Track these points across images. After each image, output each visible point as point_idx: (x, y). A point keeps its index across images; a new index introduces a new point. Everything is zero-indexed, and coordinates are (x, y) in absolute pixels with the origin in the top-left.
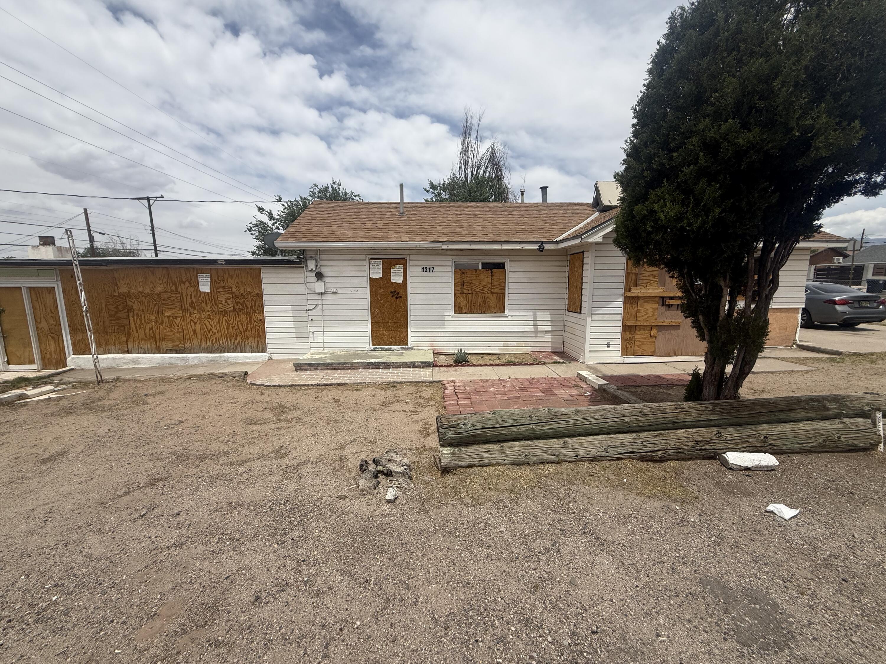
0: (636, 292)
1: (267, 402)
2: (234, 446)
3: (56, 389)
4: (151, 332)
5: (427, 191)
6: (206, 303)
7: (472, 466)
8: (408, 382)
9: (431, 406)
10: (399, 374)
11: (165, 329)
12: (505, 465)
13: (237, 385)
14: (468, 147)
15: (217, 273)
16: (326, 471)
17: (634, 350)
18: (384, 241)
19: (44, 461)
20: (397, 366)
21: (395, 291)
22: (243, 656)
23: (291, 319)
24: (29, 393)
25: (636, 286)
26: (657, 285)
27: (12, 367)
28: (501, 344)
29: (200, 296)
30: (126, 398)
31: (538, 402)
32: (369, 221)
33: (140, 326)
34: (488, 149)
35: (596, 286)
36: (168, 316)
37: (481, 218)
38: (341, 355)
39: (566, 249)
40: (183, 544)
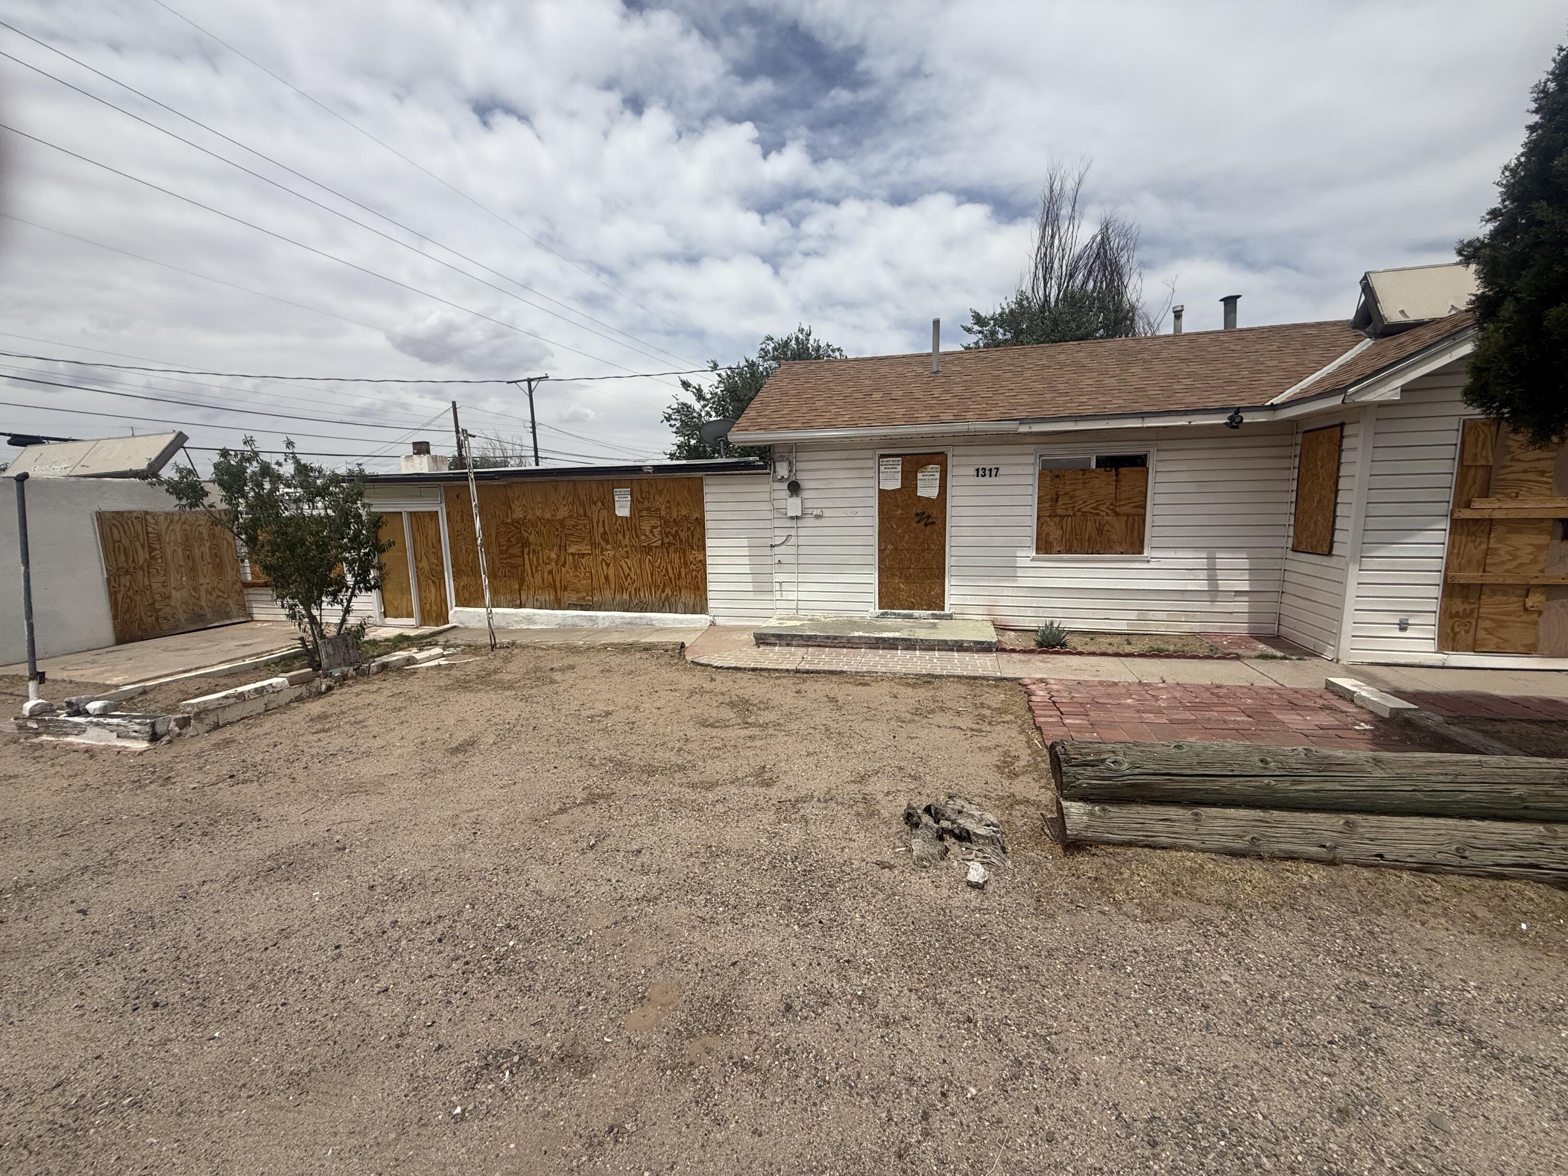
0: (1484, 508)
1: (723, 694)
2: (690, 758)
3: (445, 653)
4: (550, 576)
5: (969, 330)
6: (624, 535)
7: (1130, 844)
8: (954, 676)
9: (1007, 722)
10: (935, 660)
11: (568, 572)
12: (1204, 851)
13: (672, 662)
14: (1053, 237)
15: (640, 486)
16: (845, 817)
17: (1475, 640)
18: (907, 423)
19: (455, 751)
20: (929, 646)
21: (923, 513)
22: (788, 1096)
23: (746, 561)
24: (419, 656)
25: (1485, 493)
26: (1549, 493)
27: (389, 621)
28: (1133, 615)
29: (615, 524)
30: (528, 673)
31: (1240, 732)
32: (877, 390)
33: (537, 568)
34: (1094, 237)
35: (1376, 496)
36: (573, 554)
37: (1091, 370)
38: (827, 623)
39: (1293, 422)
40: (656, 898)
